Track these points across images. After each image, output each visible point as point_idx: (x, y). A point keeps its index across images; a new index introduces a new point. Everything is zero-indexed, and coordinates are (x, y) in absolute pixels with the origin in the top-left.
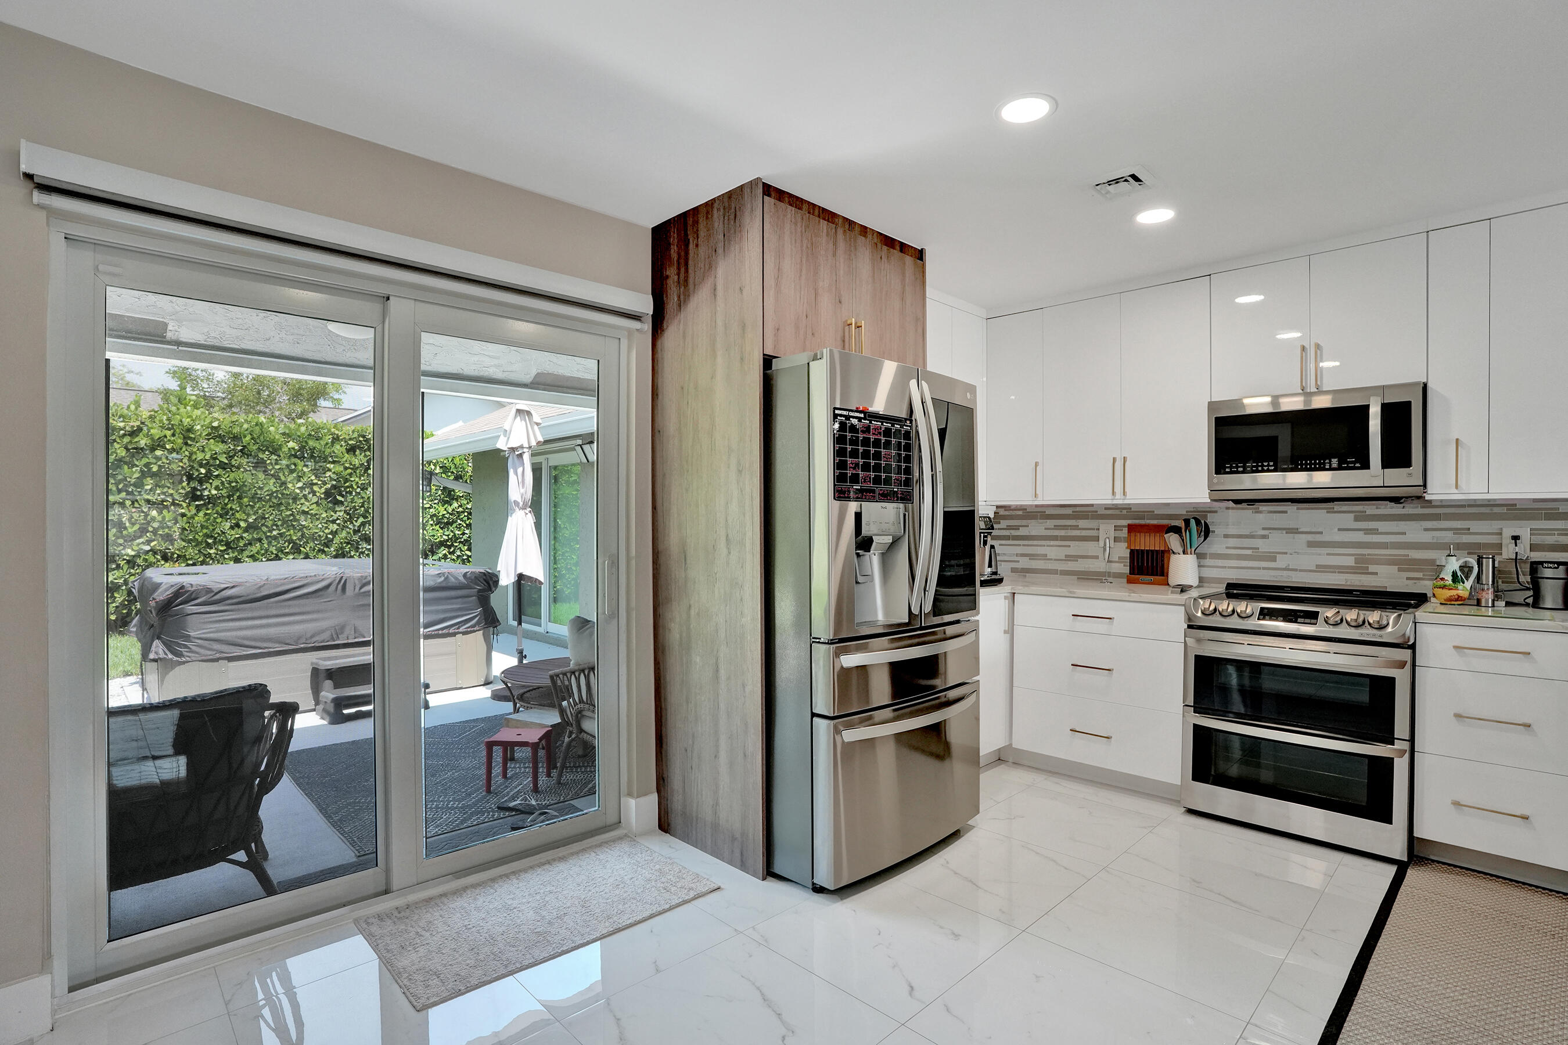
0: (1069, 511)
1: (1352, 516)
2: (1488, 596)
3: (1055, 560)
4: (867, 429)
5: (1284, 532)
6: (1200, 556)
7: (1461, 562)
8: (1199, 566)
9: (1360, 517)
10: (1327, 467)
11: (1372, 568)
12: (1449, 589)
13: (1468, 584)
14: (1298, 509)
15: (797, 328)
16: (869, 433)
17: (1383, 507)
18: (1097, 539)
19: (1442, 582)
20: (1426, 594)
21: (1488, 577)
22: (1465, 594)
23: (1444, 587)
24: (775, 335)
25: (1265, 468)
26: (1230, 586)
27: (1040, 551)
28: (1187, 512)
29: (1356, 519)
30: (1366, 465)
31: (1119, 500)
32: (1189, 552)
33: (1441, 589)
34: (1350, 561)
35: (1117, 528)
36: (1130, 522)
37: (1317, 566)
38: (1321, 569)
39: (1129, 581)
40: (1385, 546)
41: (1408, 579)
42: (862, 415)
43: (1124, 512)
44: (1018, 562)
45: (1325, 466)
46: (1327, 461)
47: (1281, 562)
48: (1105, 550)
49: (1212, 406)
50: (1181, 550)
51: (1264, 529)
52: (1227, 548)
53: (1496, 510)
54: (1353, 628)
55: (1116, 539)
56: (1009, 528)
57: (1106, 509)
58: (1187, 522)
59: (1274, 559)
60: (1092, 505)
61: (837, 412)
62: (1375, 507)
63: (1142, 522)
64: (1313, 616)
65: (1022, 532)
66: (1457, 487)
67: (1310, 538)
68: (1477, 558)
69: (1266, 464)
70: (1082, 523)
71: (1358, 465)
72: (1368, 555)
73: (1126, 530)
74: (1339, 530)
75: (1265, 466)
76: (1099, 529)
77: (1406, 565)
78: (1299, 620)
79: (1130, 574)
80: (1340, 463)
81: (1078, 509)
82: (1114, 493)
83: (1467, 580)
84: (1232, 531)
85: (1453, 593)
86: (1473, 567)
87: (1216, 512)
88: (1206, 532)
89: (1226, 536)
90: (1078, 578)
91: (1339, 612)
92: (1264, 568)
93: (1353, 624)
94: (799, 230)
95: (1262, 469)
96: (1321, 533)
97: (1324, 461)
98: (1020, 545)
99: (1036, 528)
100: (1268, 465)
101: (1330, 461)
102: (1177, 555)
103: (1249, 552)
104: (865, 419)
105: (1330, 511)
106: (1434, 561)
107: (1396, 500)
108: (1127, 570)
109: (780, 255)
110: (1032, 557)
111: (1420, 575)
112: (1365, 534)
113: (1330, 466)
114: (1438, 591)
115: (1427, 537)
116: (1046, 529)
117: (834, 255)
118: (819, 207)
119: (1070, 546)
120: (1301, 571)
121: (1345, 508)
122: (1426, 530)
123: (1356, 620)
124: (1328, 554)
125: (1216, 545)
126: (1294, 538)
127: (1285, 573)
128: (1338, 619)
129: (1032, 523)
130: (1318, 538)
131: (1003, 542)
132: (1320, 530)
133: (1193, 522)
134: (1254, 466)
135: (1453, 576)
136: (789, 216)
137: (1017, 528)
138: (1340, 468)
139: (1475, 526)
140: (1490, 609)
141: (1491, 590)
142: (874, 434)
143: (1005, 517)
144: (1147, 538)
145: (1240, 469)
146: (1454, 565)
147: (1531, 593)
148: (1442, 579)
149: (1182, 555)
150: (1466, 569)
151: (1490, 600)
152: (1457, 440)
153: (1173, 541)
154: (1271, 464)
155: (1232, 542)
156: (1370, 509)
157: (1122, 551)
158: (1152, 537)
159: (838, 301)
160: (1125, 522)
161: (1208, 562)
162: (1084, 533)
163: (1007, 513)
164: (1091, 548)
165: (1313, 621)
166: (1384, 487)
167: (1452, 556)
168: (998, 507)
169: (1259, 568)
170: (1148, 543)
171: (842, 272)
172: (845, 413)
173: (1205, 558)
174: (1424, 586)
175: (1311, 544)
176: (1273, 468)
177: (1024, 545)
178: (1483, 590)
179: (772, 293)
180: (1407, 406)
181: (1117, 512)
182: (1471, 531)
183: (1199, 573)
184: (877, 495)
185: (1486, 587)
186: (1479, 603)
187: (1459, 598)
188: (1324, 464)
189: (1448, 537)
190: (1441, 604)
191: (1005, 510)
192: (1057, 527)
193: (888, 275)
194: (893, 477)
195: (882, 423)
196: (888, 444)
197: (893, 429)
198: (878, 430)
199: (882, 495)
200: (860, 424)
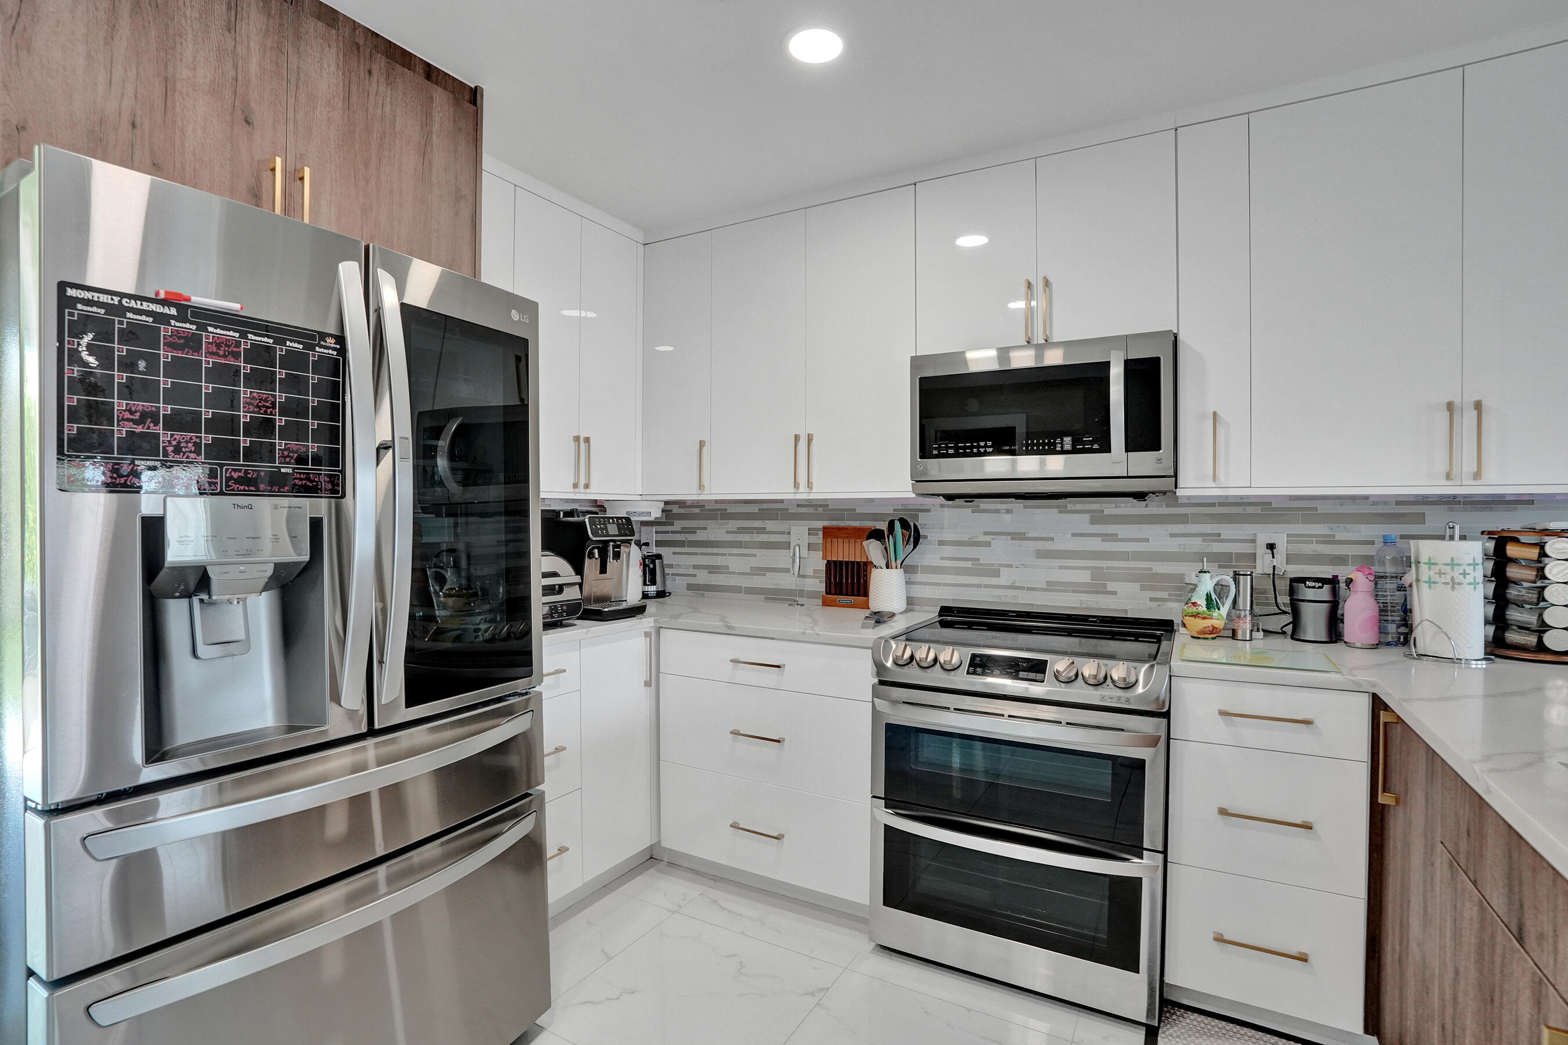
0: (754, 509)
1: (1087, 517)
2: (1245, 626)
3: (739, 573)
4: (192, 342)
5: (1009, 537)
6: (909, 570)
7: (1215, 580)
8: (907, 583)
9: (1097, 518)
10: (1058, 449)
11: (1111, 586)
12: (1204, 618)
13: (1224, 610)
14: (1025, 507)
16: (198, 349)
17: (1123, 505)
18: (787, 546)
19: (1195, 608)
20: (1172, 621)
21: (1245, 602)
22: (1219, 624)
23: (1195, 616)
25: (982, 450)
26: (945, 610)
27: (719, 561)
28: (894, 510)
29: (1094, 521)
30: (1106, 448)
31: (803, 495)
32: (894, 564)
33: (1193, 618)
34: (1084, 577)
35: (811, 531)
36: (826, 523)
37: (1049, 583)
38: (1052, 586)
39: (825, 603)
40: (1124, 556)
41: (1152, 599)
42: (173, 311)
43: (820, 510)
44: (695, 576)
45: (1055, 447)
46: (1058, 441)
47: (1006, 577)
48: (794, 561)
49: (916, 362)
50: (884, 566)
51: (986, 533)
52: (942, 558)
53: (1250, 510)
54: (1091, 688)
55: (811, 547)
56: (684, 531)
57: (798, 506)
58: (891, 524)
59: (996, 574)
60: (782, 501)
61: (71, 292)
62: (1113, 505)
63: (841, 524)
64: (1038, 668)
65: (700, 536)
66: (1215, 478)
67: (1040, 545)
68: (1232, 574)
69: (982, 444)
70: (770, 525)
71: (1096, 446)
72: (1107, 568)
73: (821, 533)
74: (1074, 535)
75: (982, 447)
76: (789, 533)
77: (1149, 581)
78: (1022, 674)
79: (828, 591)
80: (1074, 443)
81: (765, 506)
82: (796, 485)
83: (1223, 604)
84: (947, 536)
85: (1208, 623)
86: (1228, 586)
87: (928, 511)
88: (915, 537)
89: (941, 543)
90: (766, 598)
91: (1073, 663)
92: (986, 586)
93: (1091, 682)
95: (978, 450)
96: (1052, 539)
97: (1055, 440)
98: (697, 554)
99: (716, 531)
100: (986, 446)
101: (1062, 441)
102: (879, 570)
103: (969, 564)
104: (182, 317)
105: (1063, 511)
106: (1181, 577)
107: (1140, 496)
108: (822, 588)
110: (712, 569)
111: (1164, 595)
112: (1103, 540)
113: (1062, 447)
114: (1188, 620)
115: (1172, 545)
116: (727, 532)
117: (230, 27)
119: (755, 555)
120: (1029, 589)
121: (1079, 507)
122: (1172, 535)
123: (1095, 677)
124: (1060, 568)
125: (928, 555)
126: (1020, 546)
127: (1010, 593)
128: (1072, 673)
129: (711, 524)
130: (1048, 546)
131: (678, 550)
132: (1051, 535)
133: (897, 525)
134: (968, 448)
135: (1207, 600)
137: (692, 531)
138: (1074, 451)
139: (1228, 531)
140: (1248, 643)
141: (1249, 618)
142: (210, 354)
143: (681, 517)
144: (846, 545)
145: (951, 451)
146: (1207, 584)
147: (1288, 619)
148: (1194, 604)
149: (885, 570)
150: (1221, 589)
151: (1248, 631)
152: (1215, 413)
153: (873, 550)
154: (989, 443)
155: (948, 551)
156: (1109, 507)
157: (817, 563)
158: (852, 545)
159: (239, 116)
160: (820, 524)
161: (919, 577)
162: (773, 538)
163: (682, 511)
164: (781, 558)
165: (1039, 676)
166: (1128, 477)
167: (1205, 572)
168: (666, 503)
169: (979, 586)
170: (845, 552)
171: (253, 67)
172: (104, 298)
173: (915, 573)
174: (1170, 610)
175: (1041, 554)
176: (990, 450)
177: (702, 554)
178: (1239, 617)
180: (1154, 363)
181: (811, 510)
182: (1222, 537)
183: (908, 592)
185: (1243, 613)
186: (1234, 635)
187: (1214, 630)
188: (1055, 444)
189: (1196, 545)
190: (1193, 637)
191: (680, 507)
192: (741, 530)
193: (388, 107)
194: (280, 444)
195: (244, 335)
196: (261, 380)
197: (280, 351)
198: (229, 348)
199: (238, 481)
200: (165, 331)
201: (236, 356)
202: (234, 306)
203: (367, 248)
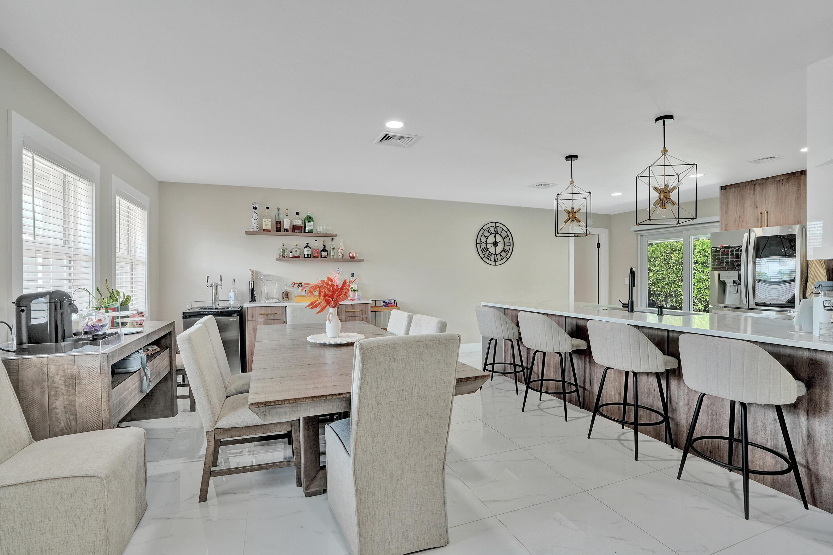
15: (735, 222)
16: (724, 252)
24: (726, 226)
94: (736, 193)
104: (723, 249)
109: (728, 204)
118: (748, 181)
136: (732, 191)
142: (726, 252)
159: (755, 207)
172: (715, 248)
179: (724, 215)
184: (727, 269)
193: (787, 188)
194: (734, 263)
195: (730, 249)
196: (732, 254)
197: (735, 250)
198: (728, 251)
199: (729, 269)
200: (721, 250)
201: (729, 252)
202: (728, 245)
203: (750, 230)
